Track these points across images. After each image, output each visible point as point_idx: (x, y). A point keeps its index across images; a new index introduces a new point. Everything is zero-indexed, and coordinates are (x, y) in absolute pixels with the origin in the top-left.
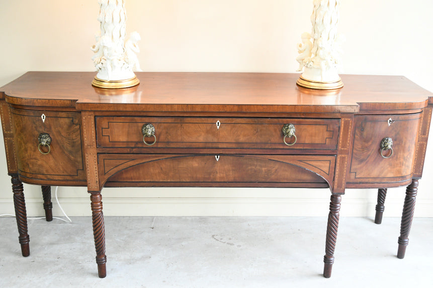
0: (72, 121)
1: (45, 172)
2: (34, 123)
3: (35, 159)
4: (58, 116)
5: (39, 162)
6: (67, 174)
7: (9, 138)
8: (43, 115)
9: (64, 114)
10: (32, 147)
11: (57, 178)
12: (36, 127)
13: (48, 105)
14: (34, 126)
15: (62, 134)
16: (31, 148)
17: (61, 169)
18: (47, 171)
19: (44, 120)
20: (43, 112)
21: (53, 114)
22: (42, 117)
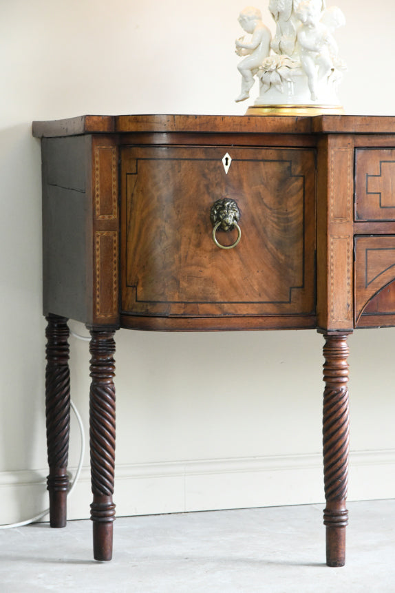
0: (289, 168)
1: (218, 296)
2: (204, 175)
3: (199, 264)
4: (260, 157)
5: (207, 273)
6: (266, 299)
7: (105, 233)
8: (227, 155)
9: (271, 154)
10: (194, 236)
11: (244, 309)
12: (207, 187)
13: (245, 130)
14: (203, 182)
15: (265, 200)
16: (190, 239)
17: (256, 287)
18: (223, 294)
19: (227, 168)
20: (227, 148)
21: (248, 153)
22: (224, 161)
